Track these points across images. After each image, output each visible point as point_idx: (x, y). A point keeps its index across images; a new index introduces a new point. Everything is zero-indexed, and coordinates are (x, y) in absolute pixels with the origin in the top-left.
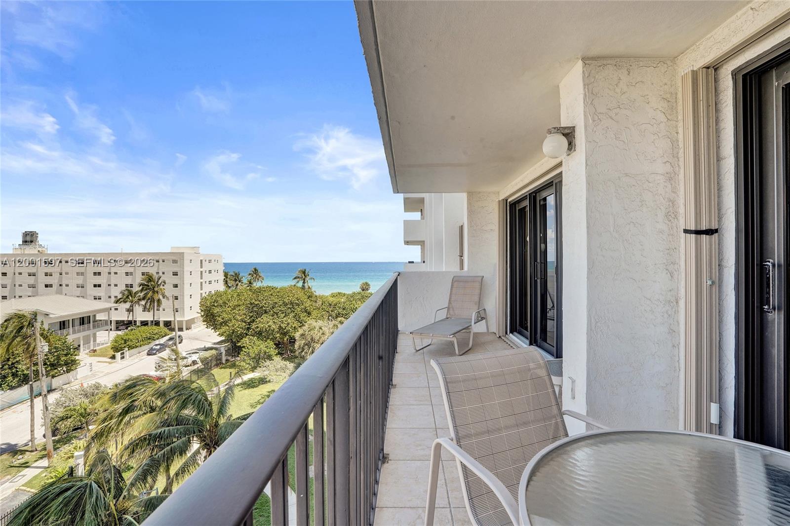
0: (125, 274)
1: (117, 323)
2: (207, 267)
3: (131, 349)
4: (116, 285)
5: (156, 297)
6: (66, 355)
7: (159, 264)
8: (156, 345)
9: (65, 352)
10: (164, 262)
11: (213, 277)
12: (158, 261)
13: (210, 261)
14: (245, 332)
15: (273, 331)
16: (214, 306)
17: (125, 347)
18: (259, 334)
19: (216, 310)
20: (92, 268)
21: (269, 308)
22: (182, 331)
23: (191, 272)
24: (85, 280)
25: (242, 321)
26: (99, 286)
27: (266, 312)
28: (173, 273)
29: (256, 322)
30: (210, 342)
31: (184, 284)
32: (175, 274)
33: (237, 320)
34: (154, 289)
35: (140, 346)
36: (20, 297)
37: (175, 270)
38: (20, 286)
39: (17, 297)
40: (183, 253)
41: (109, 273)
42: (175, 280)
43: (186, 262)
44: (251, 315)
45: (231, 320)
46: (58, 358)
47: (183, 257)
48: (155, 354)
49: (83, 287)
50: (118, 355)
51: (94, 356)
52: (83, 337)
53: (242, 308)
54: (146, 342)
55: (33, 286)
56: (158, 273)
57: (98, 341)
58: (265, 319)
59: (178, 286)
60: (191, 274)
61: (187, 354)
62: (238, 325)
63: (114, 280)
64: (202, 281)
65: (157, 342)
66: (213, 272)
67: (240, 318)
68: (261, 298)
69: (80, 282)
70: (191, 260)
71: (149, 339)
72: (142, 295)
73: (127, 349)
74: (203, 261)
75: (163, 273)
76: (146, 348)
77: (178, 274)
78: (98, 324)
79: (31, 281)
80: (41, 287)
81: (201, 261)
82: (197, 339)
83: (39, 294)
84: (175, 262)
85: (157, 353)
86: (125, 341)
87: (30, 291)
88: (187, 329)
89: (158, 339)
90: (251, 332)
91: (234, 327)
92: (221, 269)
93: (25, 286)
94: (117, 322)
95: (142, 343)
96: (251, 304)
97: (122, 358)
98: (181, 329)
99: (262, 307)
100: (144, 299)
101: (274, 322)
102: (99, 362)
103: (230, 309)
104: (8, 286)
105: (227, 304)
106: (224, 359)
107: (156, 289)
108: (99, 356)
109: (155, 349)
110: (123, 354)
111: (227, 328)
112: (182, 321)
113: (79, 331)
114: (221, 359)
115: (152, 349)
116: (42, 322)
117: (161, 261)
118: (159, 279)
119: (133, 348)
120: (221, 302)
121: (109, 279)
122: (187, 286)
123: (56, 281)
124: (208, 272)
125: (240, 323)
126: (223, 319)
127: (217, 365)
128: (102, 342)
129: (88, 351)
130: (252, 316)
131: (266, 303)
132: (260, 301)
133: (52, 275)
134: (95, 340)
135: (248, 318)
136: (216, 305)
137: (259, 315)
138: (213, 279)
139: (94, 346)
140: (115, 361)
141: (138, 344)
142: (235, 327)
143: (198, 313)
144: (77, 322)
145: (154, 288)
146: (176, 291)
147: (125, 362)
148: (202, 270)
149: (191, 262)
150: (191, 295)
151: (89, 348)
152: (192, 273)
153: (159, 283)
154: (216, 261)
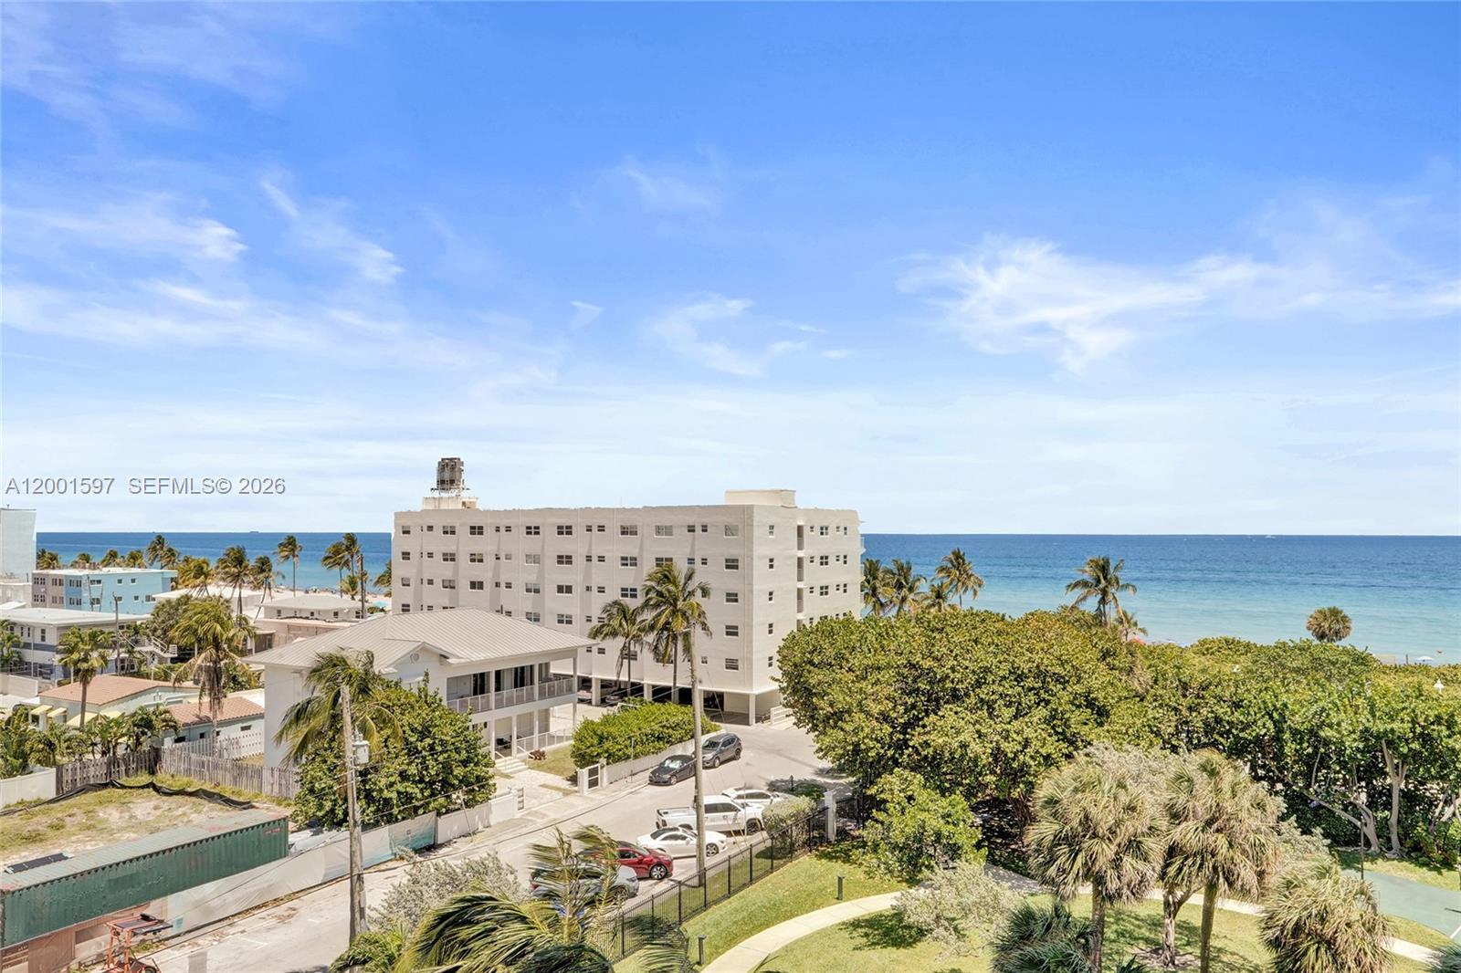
0: (620, 562)
1: (603, 687)
2: (814, 547)
3: (614, 762)
4: (601, 590)
5: (679, 626)
6: (465, 763)
7: (694, 538)
8: (673, 758)
9: (464, 755)
10: (706, 531)
11: (833, 574)
12: (691, 529)
13: (823, 531)
14: (890, 753)
15: (975, 760)
16: (811, 663)
17: (599, 755)
18: (931, 766)
19: (815, 677)
20: (554, 545)
21: (966, 684)
22: (747, 724)
23: (771, 560)
24: (541, 574)
25: (884, 718)
26: (569, 589)
27: (955, 697)
28: (727, 560)
29: (924, 726)
30: (810, 766)
31: (752, 591)
32: (732, 564)
33: (868, 714)
34: (675, 606)
35: (636, 757)
36: (430, 608)
37: (733, 552)
38: (430, 582)
39: (425, 608)
40: (752, 506)
41: (589, 559)
42: (730, 581)
43: (759, 532)
44: (910, 701)
45: (849, 712)
46: (447, 768)
47: (751, 517)
48: (666, 783)
49: (537, 591)
50: (584, 773)
51: (539, 768)
52: (519, 717)
53: (885, 676)
54: (650, 747)
55: (449, 585)
56: (691, 561)
57: (553, 729)
58: (951, 718)
59: (739, 597)
60: (771, 566)
61: (739, 797)
62: (869, 732)
63: (599, 575)
64: (801, 585)
65: (679, 750)
66: (832, 560)
67: (875, 709)
68: (940, 649)
69: (532, 578)
70: (772, 527)
71: (659, 739)
72: (648, 616)
73: (603, 761)
74: (806, 531)
75: (704, 562)
76: (651, 762)
77: (740, 564)
78: (556, 687)
79: (446, 570)
80: (463, 585)
81: (800, 529)
82: (779, 752)
83: (461, 603)
84: (729, 530)
85: (673, 780)
86: (601, 739)
87: (444, 596)
88: (758, 720)
89: (681, 740)
90: (909, 756)
91: (857, 734)
92: (856, 550)
93: (438, 583)
94: (605, 685)
95: (639, 748)
96: (912, 666)
97: (593, 783)
98: (742, 719)
99: (942, 680)
100: (652, 628)
101: (978, 732)
102: (544, 786)
103: (851, 676)
104: (412, 583)
105: (848, 661)
106: (833, 824)
107: (680, 604)
108: (550, 770)
109: (668, 770)
110: (593, 772)
111: (841, 735)
112: (747, 696)
113: (510, 703)
114: (822, 826)
115: (662, 768)
116: (427, 674)
117: (698, 529)
118: (689, 577)
119: (619, 759)
120: (830, 652)
121: (588, 574)
122: (759, 600)
123: (490, 575)
124: (817, 560)
125: (875, 723)
126: (831, 705)
127: (810, 844)
128: (558, 734)
129: (527, 753)
130: (914, 706)
131: (957, 666)
132: (936, 659)
133: (481, 561)
134: (545, 727)
135: (901, 709)
136: (816, 661)
137: (934, 703)
138: (831, 581)
139: (542, 743)
140: (576, 788)
141: (630, 751)
142: (861, 735)
143: (774, 679)
144: (508, 680)
145: (676, 600)
146: (731, 614)
147: (596, 796)
148: (801, 554)
149: (771, 533)
150: (771, 626)
151: (530, 745)
152: (775, 563)
153: (689, 589)
154: (842, 529)
